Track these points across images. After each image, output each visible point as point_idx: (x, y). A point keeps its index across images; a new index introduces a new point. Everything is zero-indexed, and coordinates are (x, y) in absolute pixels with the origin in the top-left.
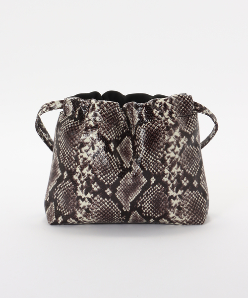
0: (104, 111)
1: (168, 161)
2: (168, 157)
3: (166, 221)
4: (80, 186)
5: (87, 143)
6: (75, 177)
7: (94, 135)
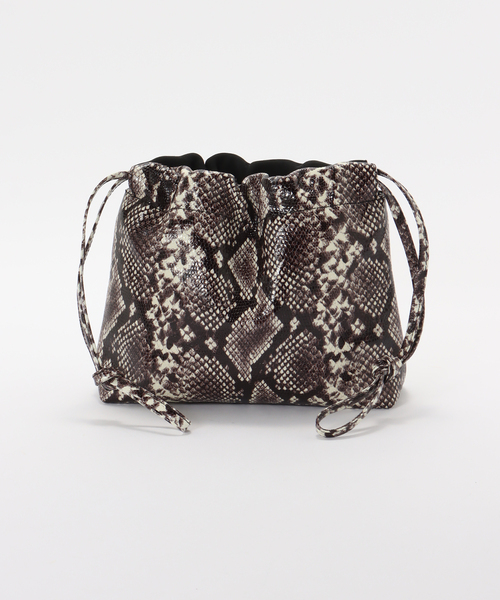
0: (206, 192)
1: (324, 288)
2: (324, 281)
3: (320, 400)
4: (158, 331)
5: (173, 252)
6: (150, 315)
7: (185, 235)
